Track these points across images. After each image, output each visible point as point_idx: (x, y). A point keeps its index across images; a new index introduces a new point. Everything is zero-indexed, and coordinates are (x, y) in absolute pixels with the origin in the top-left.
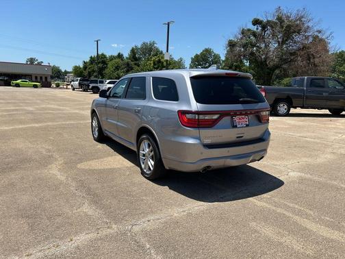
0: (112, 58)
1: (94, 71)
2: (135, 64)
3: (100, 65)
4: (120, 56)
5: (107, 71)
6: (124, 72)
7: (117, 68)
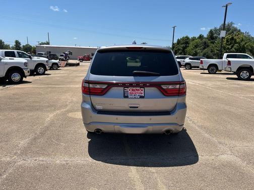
0: (194, 39)
1: (179, 50)
2: (211, 43)
3: (184, 45)
4: (201, 37)
5: (188, 49)
6: (201, 49)
7: (196, 47)
